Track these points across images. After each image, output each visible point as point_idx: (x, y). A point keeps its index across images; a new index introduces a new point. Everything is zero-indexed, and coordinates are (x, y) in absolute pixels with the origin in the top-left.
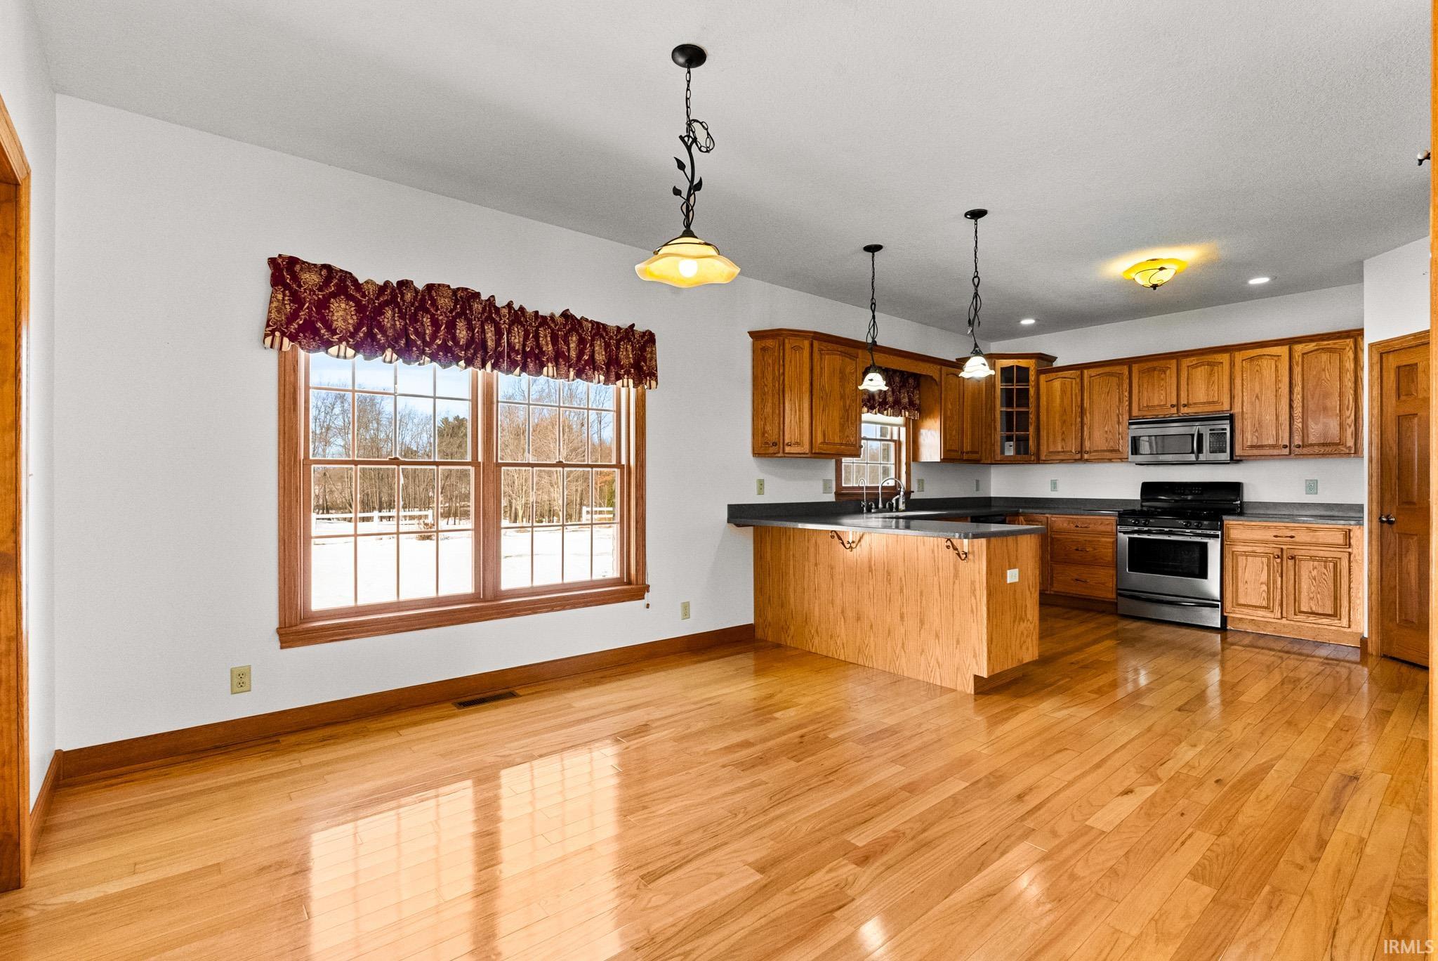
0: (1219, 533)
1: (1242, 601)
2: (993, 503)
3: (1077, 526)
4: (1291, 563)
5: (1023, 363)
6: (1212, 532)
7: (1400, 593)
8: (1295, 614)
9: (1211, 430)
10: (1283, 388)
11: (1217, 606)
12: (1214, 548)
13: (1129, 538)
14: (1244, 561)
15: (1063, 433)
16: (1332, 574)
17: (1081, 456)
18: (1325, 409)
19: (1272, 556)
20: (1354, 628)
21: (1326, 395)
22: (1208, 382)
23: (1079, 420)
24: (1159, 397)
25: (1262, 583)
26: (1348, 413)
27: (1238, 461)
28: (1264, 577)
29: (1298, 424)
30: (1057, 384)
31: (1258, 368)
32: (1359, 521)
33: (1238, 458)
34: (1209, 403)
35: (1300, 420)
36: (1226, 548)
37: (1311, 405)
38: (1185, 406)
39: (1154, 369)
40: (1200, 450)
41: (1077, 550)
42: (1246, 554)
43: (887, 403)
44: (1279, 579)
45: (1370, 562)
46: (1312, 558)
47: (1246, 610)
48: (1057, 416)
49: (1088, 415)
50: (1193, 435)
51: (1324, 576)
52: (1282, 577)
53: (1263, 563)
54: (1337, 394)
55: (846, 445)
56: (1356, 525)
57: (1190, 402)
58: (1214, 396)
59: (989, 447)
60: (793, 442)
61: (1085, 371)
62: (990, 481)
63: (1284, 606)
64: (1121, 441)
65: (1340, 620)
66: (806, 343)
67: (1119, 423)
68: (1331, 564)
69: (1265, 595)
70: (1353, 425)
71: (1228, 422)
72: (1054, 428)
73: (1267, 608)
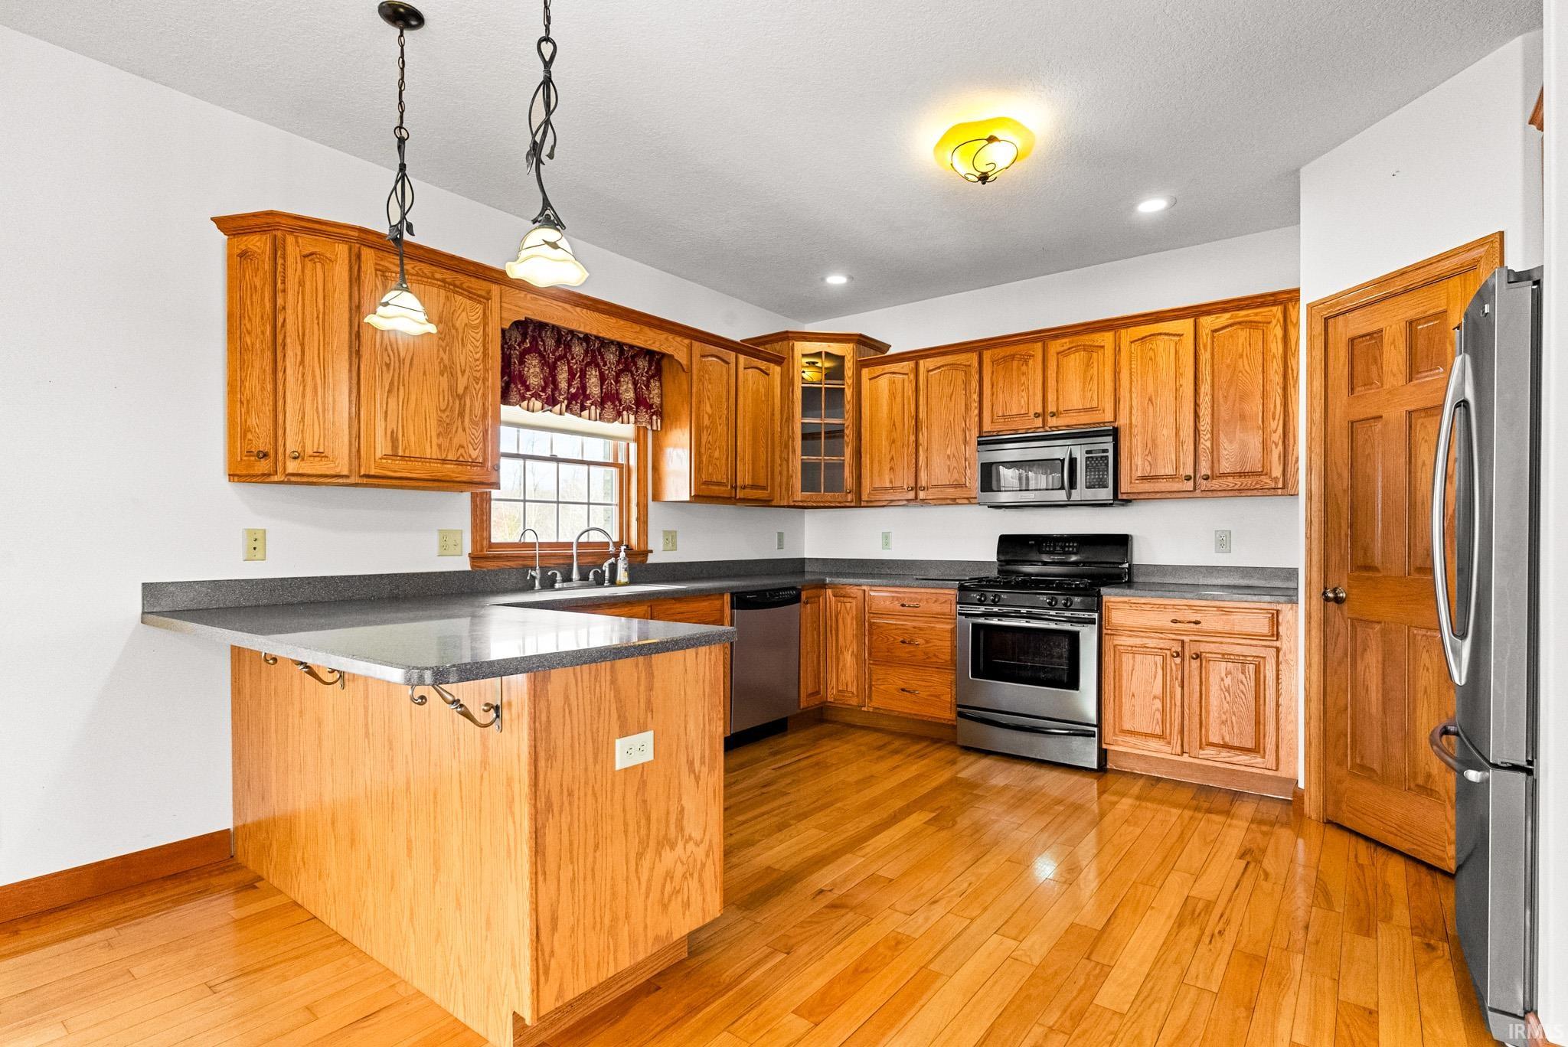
0: (1096, 616)
1: (1127, 726)
2: (807, 569)
3: (903, 605)
4: (1195, 664)
5: (835, 348)
6: (1086, 615)
7: (1352, 718)
8: (1201, 748)
9: (1088, 452)
10: (1184, 385)
11: (1091, 735)
12: (1088, 638)
13: (974, 625)
14: (1131, 661)
15: (892, 458)
16: (1253, 684)
17: (917, 496)
18: (1243, 417)
19: (1168, 652)
20: (1283, 773)
21: (1244, 397)
22: (1085, 378)
23: (912, 438)
24: (1019, 401)
25: (1155, 697)
26: (1274, 425)
27: (1126, 502)
28: (1157, 689)
29: (1205, 443)
30: (883, 382)
31: (1151, 354)
32: (1290, 596)
33: (1125, 497)
34: (1086, 410)
35: (1209, 435)
36: (1106, 638)
37: (1224, 413)
38: (1053, 415)
39: (1013, 357)
40: (1073, 484)
41: (903, 642)
42: (1134, 650)
43: (587, 397)
44: (1179, 690)
45: (1308, 666)
46: (1225, 657)
47: (1131, 739)
48: (884, 434)
49: (924, 429)
50: (1063, 461)
51: (1242, 687)
52: (1183, 687)
53: (1156, 664)
54: (1259, 394)
55: (458, 462)
56: (1286, 602)
57: (1061, 409)
58: (1092, 399)
59: (784, 480)
60: (309, 450)
61: (921, 362)
62: (803, 533)
63: (1186, 733)
64: (968, 472)
65: (1264, 757)
66: (342, 250)
67: (965, 442)
68: (1252, 667)
69: (1158, 716)
70: (1280, 443)
71: (1110, 439)
72: (880, 451)
73: (1161, 737)
